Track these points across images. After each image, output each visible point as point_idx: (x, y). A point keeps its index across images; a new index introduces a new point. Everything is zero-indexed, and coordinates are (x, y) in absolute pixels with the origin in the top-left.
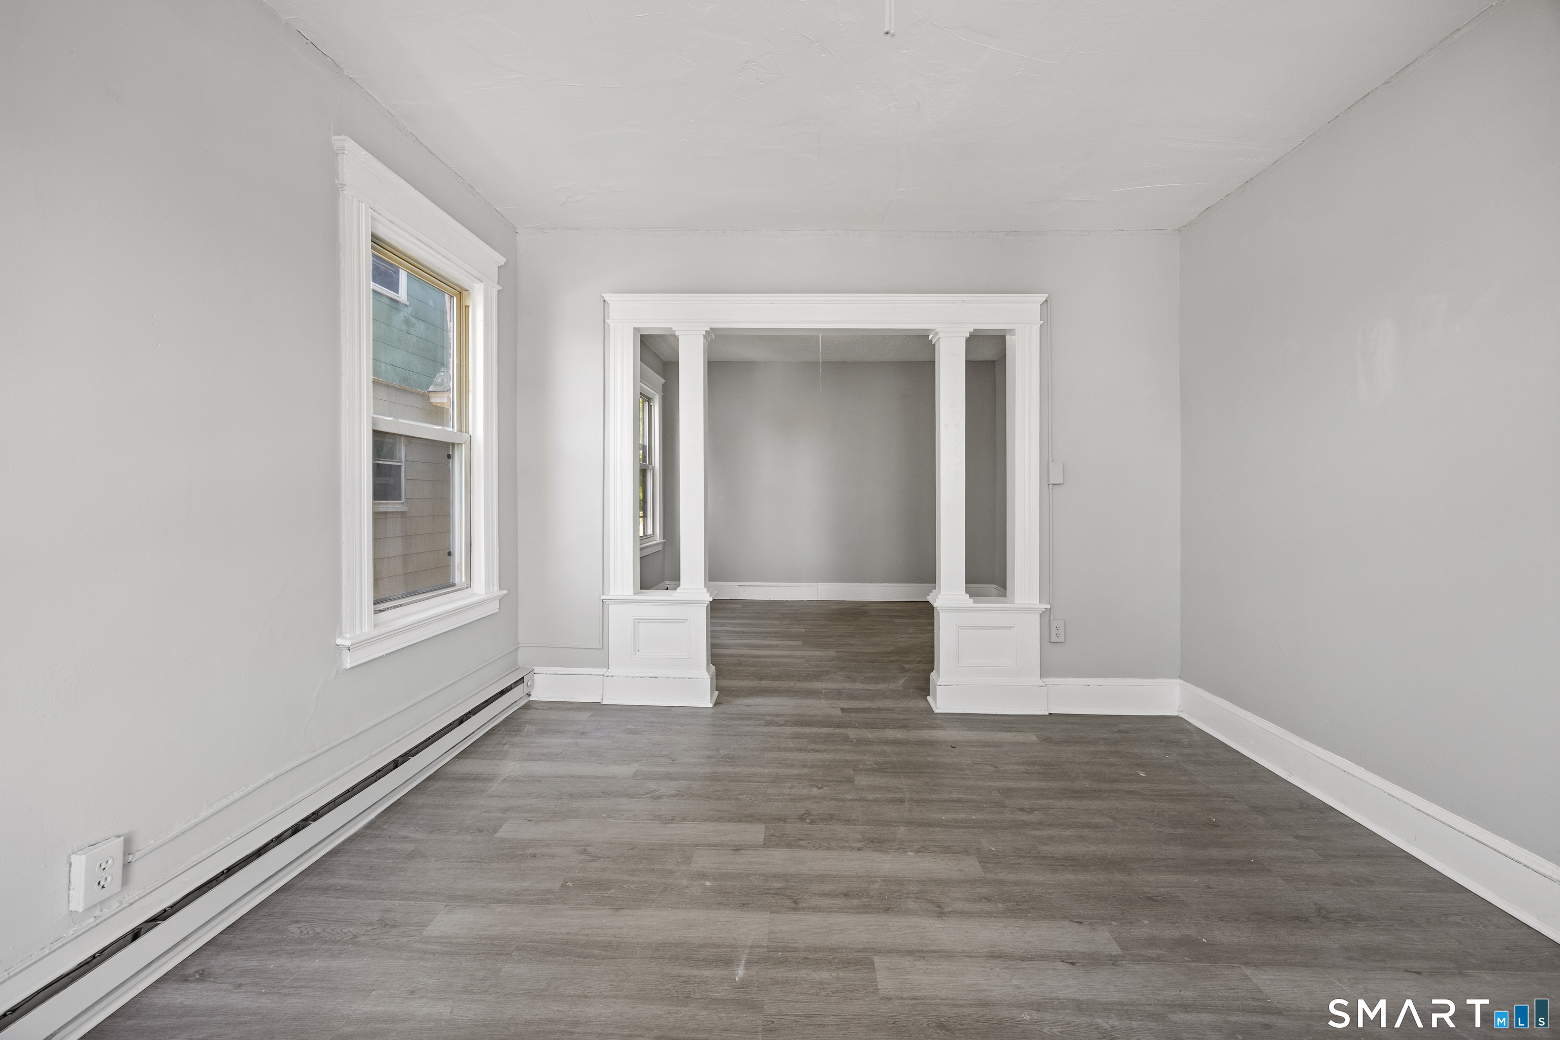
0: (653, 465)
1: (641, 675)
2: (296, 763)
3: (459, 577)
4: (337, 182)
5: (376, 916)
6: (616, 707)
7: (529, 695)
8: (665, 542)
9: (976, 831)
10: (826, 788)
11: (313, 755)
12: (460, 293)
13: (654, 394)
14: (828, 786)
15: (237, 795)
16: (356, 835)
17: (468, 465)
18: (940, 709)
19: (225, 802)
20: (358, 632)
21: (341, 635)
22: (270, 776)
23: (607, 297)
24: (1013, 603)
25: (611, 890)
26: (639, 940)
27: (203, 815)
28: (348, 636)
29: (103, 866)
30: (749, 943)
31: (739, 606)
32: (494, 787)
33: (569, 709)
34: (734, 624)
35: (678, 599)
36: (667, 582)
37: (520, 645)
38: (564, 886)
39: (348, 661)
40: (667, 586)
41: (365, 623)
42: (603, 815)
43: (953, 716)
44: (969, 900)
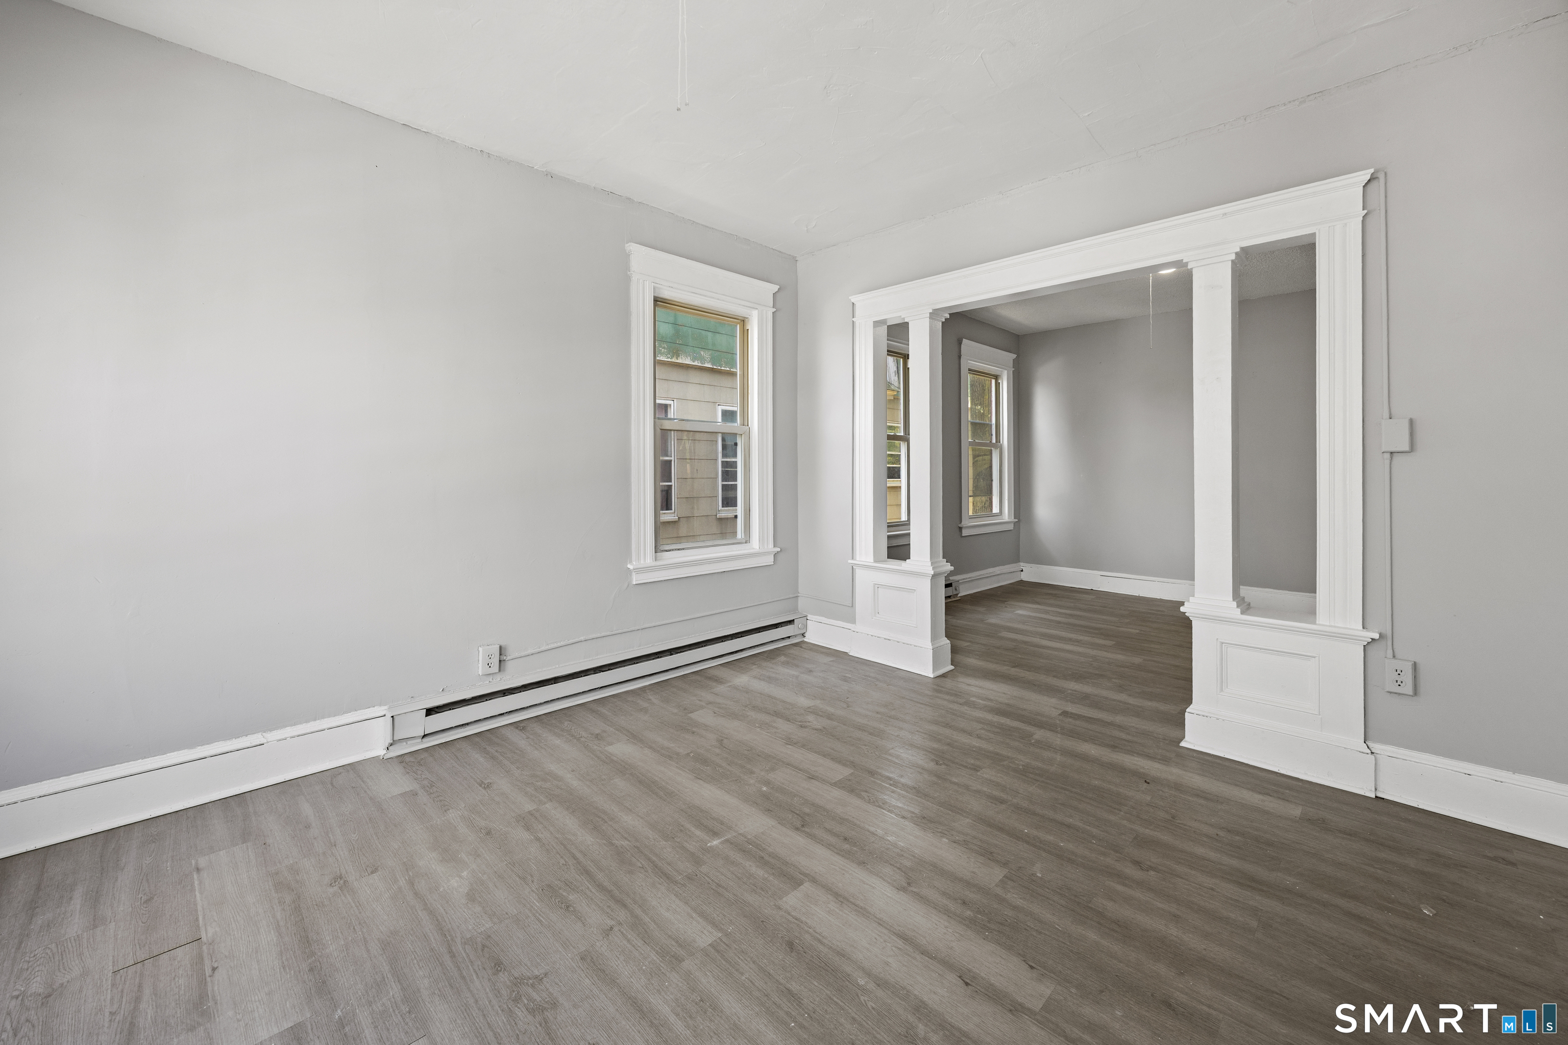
0: (1001, 442)
1: (879, 636)
2: (599, 635)
3: (740, 534)
4: (629, 273)
5: (597, 731)
6: (859, 660)
7: (803, 635)
8: (1016, 522)
9: (1044, 854)
10: (943, 766)
11: (611, 633)
12: (743, 321)
13: (1002, 371)
14: (947, 765)
15: (562, 643)
16: (632, 691)
17: (747, 450)
18: (1190, 743)
19: (555, 645)
20: (642, 562)
21: (631, 562)
22: (582, 638)
23: (853, 299)
24: (1314, 623)
25: (707, 767)
26: (688, 799)
27: (543, 648)
28: (634, 563)
29: (490, 657)
30: (741, 832)
31: (1090, 597)
32: (721, 689)
33: (822, 653)
34: (1060, 613)
35: (905, 570)
36: (1022, 563)
37: (799, 595)
38: (688, 754)
39: (636, 579)
40: (1022, 568)
41: (648, 556)
42: (757, 725)
43: (1202, 756)
44: (944, 894)
